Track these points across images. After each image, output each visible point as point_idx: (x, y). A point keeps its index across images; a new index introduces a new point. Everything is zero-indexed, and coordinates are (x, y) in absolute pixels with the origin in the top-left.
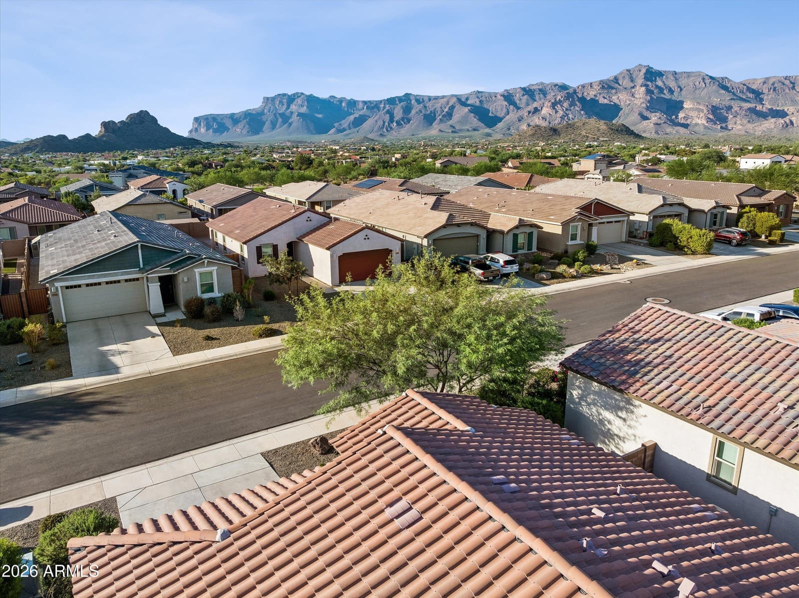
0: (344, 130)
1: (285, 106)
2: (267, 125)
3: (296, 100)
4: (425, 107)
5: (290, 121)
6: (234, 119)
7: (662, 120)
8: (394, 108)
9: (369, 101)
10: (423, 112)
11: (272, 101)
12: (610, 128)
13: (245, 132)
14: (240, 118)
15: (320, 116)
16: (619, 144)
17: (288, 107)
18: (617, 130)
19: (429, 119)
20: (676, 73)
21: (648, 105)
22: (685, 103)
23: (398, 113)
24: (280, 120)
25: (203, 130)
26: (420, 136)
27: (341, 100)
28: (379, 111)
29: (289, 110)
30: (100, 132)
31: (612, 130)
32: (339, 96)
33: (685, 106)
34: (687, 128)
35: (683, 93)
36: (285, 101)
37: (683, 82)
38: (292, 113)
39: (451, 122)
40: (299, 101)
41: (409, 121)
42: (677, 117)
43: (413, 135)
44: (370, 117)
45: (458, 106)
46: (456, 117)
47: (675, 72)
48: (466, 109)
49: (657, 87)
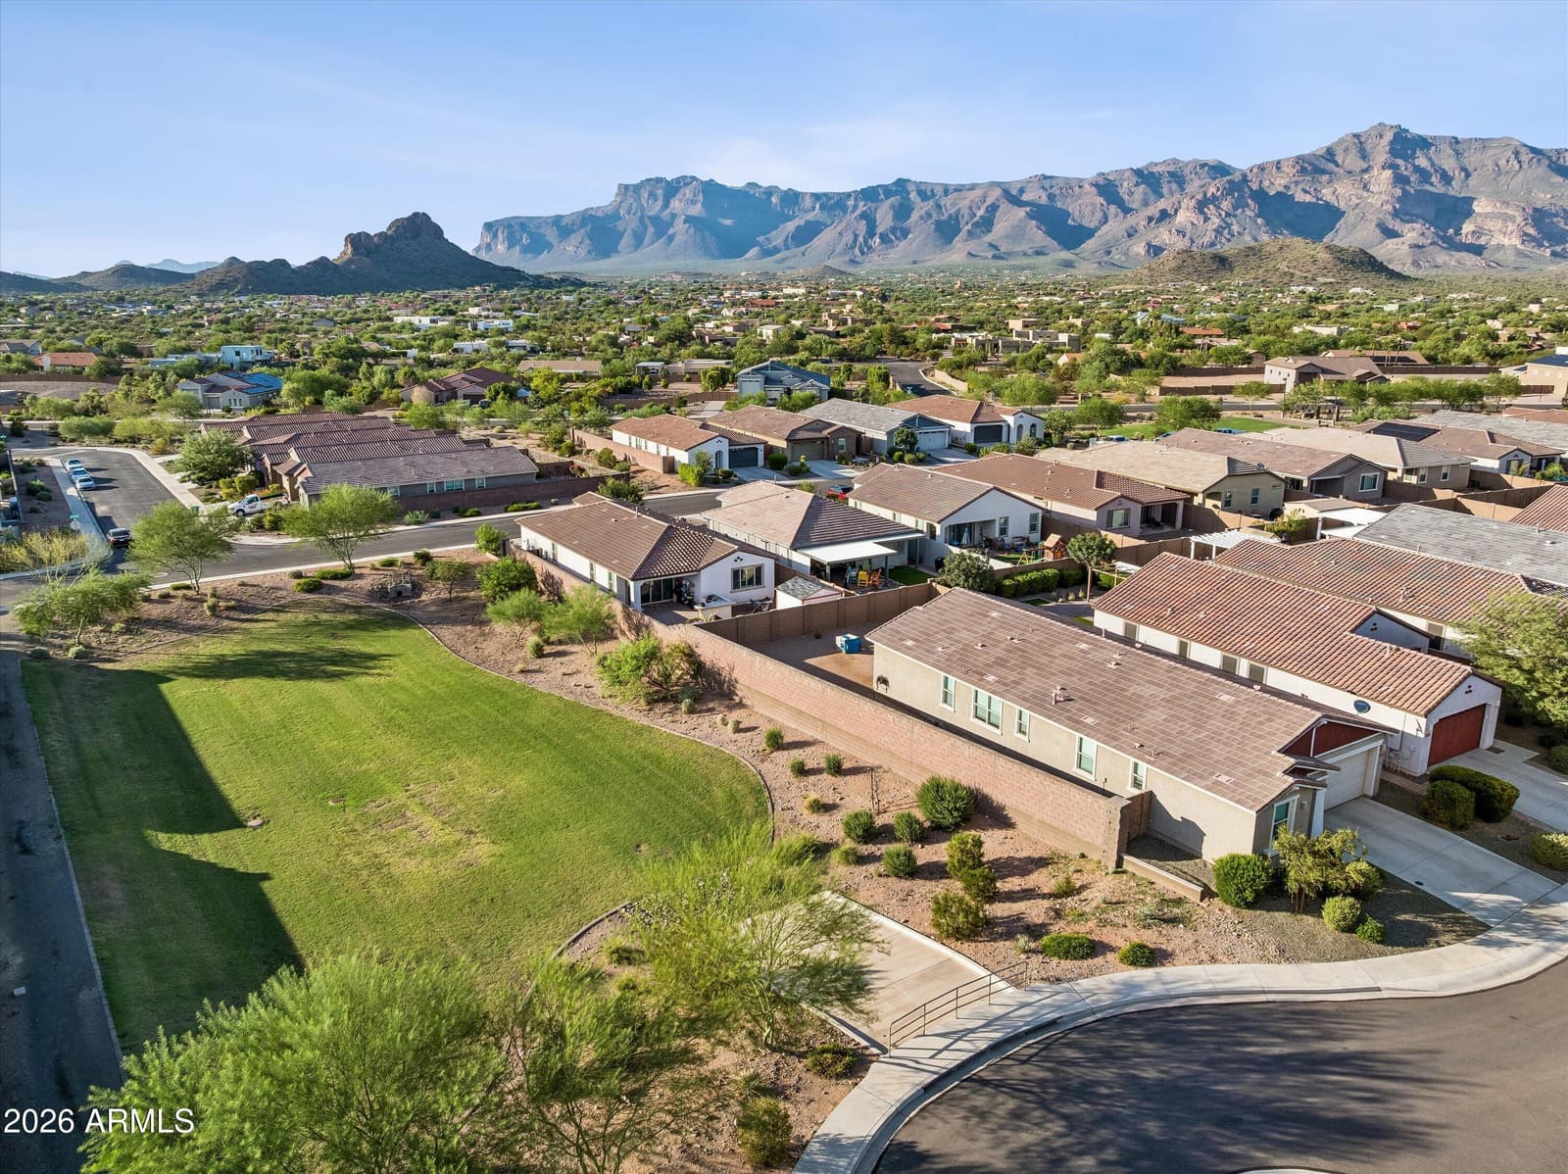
0: (776, 250)
1: (660, 203)
2: (626, 241)
3: (681, 191)
4: (939, 207)
5: (671, 231)
6: (562, 226)
7: (1427, 238)
8: (876, 209)
9: (826, 194)
10: (934, 215)
11: (635, 192)
12: (1339, 259)
13: (582, 252)
14: (573, 225)
15: (728, 222)
16: (1358, 290)
17: (666, 205)
18: (1352, 262)
19: (947, 231)
20: (1457, 141)
21: (1398, 206)
22: (1475, 203)
23: (884, 218)
24: (651, 230)
25: (501, 248)
26: (928, 264)
27: (770, 191)
28: (845, 213)
29: (667, 211)
30: (344, 253)
31: (1343, 261)
32: (765, 183)
33: (1477, 207)
34: (1480, 255)
35: (1472, 181)
36: (660, 191)
37: (1471, 160)
38: (674, 216)
39: (989, 238)
40: (688, 192)
41: (905, 233)
42: (1458, 232)
43: (915, 263)
44: (827, 226)
45: (1004, 206)
46: (1000, 227)
47: (1456, 138)
48: (1022, 212)
49: (1417, 169)
